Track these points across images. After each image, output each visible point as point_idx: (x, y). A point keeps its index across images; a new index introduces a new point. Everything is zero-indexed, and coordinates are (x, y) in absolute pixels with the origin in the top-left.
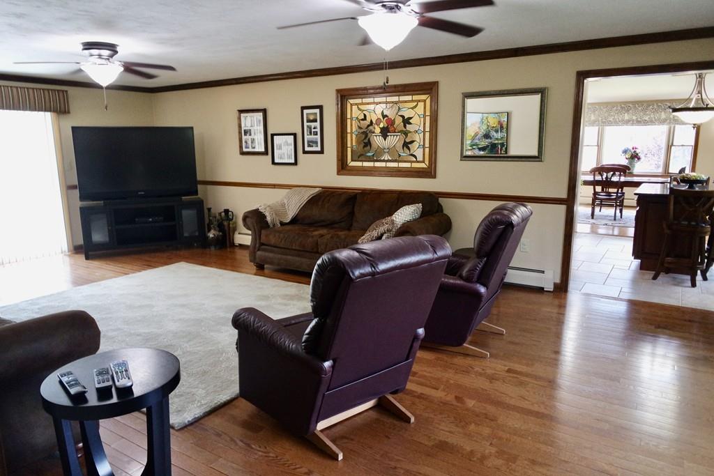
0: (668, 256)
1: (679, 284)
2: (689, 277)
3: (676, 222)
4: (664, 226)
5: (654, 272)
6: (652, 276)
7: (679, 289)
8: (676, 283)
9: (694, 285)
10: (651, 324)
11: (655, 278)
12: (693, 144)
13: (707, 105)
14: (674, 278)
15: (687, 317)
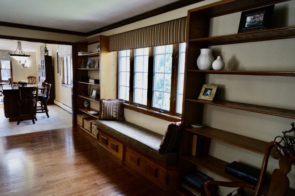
0: (21, 114)
1: (28, 124)
2: (32, 121)
3: (23, 100)
4: (19, 102)
5: (17, 122)
6: (17, 124)
7: (29, 126)
8: (27, 124)
9: (34, 123)
10: (29, 142)
11: (18, 124)
12: (10, 68)
13: (24, 54)
14: (25, 122)
15: (39, 135)
